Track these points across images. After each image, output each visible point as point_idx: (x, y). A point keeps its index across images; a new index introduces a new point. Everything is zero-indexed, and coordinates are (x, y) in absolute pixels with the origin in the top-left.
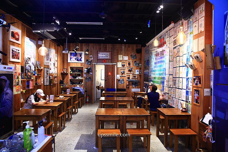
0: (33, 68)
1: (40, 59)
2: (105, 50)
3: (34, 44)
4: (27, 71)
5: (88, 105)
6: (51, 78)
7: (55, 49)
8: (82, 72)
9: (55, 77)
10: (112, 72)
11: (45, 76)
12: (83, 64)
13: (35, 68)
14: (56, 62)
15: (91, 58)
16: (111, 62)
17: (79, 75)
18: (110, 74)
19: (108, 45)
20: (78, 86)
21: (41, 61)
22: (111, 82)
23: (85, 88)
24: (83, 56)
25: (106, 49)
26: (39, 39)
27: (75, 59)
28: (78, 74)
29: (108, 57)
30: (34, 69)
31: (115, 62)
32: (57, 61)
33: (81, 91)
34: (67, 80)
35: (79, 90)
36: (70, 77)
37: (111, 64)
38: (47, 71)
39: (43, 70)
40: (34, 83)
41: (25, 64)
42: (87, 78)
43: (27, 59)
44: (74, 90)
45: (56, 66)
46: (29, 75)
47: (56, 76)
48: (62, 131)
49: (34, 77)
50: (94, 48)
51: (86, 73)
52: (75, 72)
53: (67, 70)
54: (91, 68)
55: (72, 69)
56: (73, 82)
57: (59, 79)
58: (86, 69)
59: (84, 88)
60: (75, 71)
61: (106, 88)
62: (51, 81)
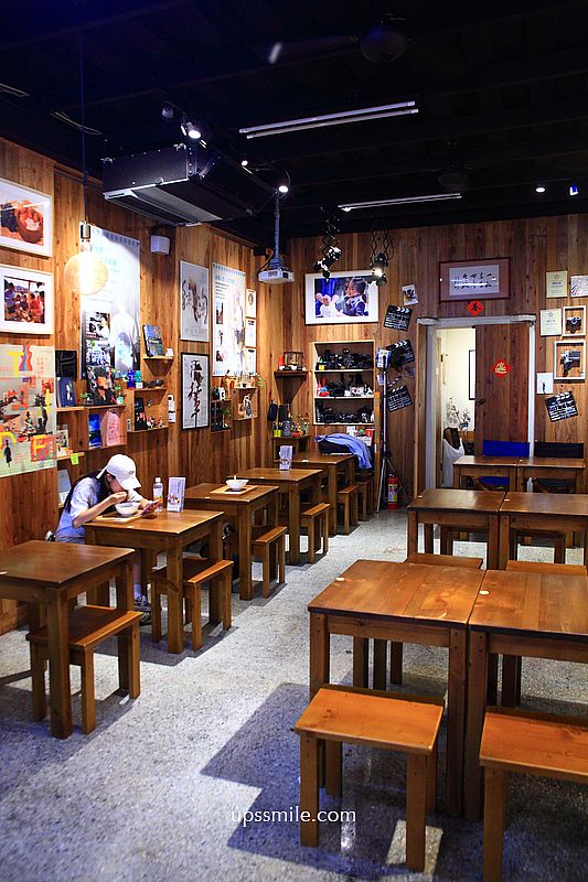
0: (125, 358)
1: (163, 315)
2: (477, 256)
3: (131, 250)
4: (92, 373)
5: (391, 521)
6: (221, 398)
7: (245, 267)
8: (371, 364)
9: (244, 392)
10: (513, 360)
11: (186, 392)
12: (374, 328)
13: (136, 354)
14: (248, 327)
15: (410, 298)
16: (510, 312)
17: (358, 380)
18: (501, 369)
19: (489, 228)
20: (351, 430)
21: (168, 324)
22: (506, 411)
23: (382, 438)
24: (372, 291)
25: (483, 249)
26: (154, 231)
27: (338, 307)
28: (351, 375)
29: (495, 290)
30: (129, 362)
31: (527, 307)
32: (257, 318)
33: (359, 453)
34: (304, 403)
35: (345, 448)
36: (316, 390)
37: (507, 320)
38: (198, 367)
39: (176, 361)
40: (130, 421)
41: (84, 342)
42: (389, 393)
43: (92, 319)
44: (327, 448)
45: (250, 340)
46: (102, 388)
47: (249, 386)
48: (202, 652)
49: (130, 394)
50: (425, 248)
51: (384, 369)
52: (339, 368)
53: (303, 356)
54: (409, 344)
55: (326, 351)
56: (328, 413)
57: (264, 398)
58: (387, 348)
59: (377, 440)
60: (340, 361)
61: (482, 439)
62: (218, 410)
